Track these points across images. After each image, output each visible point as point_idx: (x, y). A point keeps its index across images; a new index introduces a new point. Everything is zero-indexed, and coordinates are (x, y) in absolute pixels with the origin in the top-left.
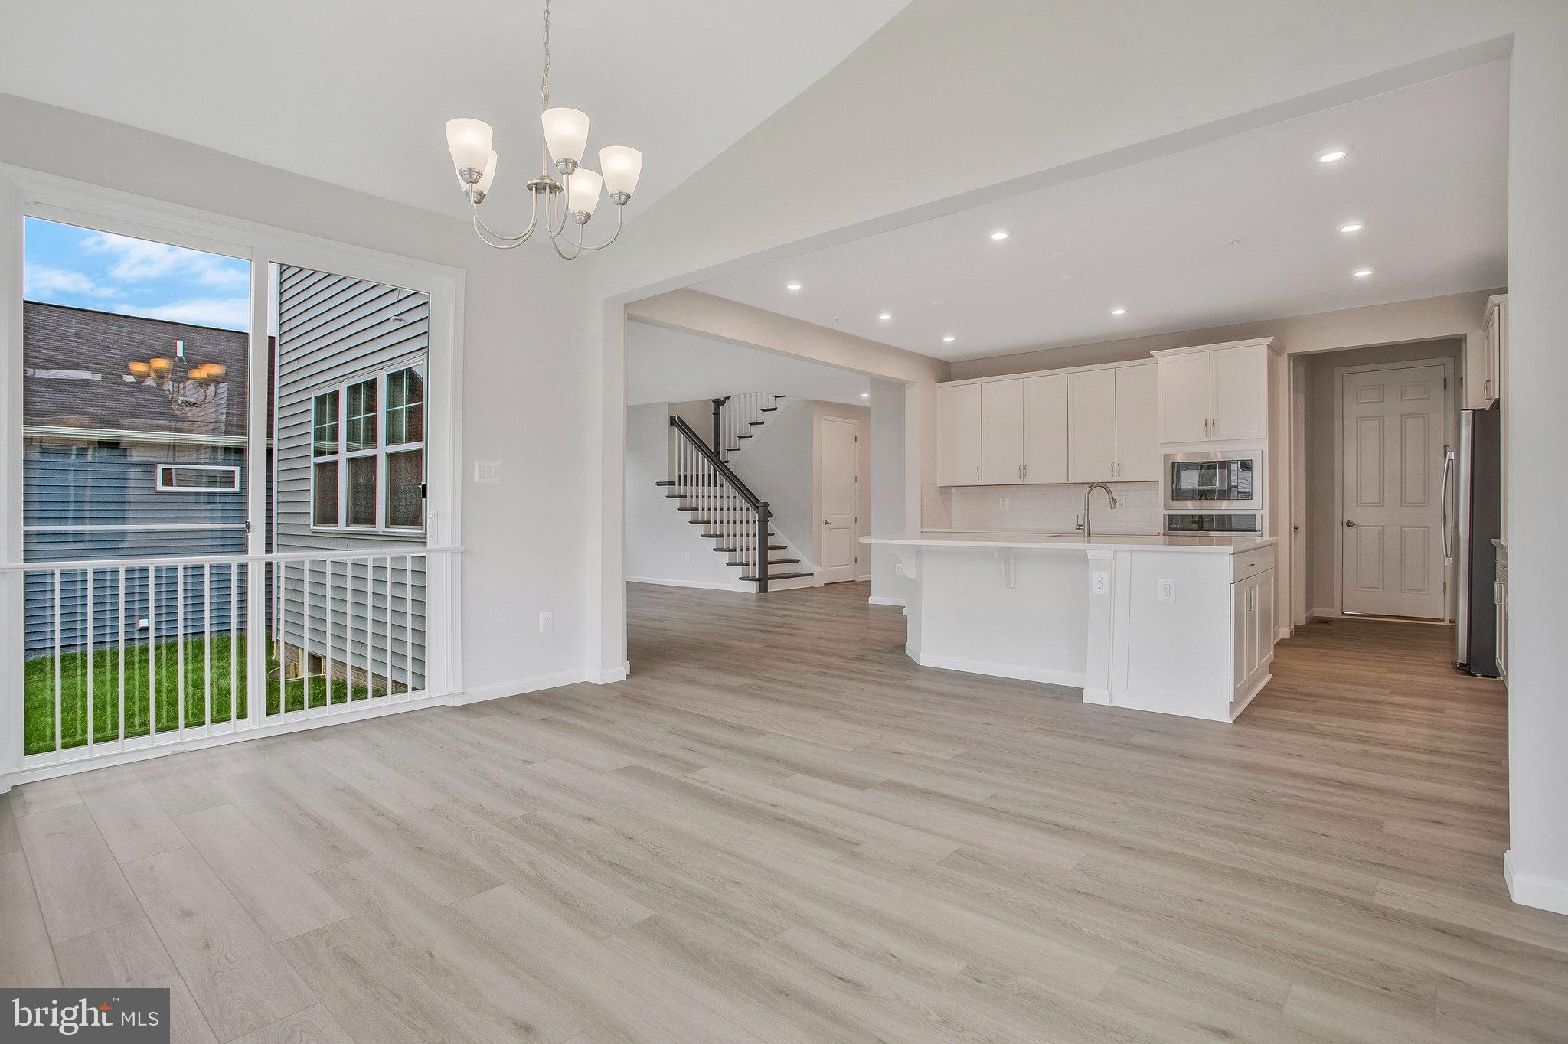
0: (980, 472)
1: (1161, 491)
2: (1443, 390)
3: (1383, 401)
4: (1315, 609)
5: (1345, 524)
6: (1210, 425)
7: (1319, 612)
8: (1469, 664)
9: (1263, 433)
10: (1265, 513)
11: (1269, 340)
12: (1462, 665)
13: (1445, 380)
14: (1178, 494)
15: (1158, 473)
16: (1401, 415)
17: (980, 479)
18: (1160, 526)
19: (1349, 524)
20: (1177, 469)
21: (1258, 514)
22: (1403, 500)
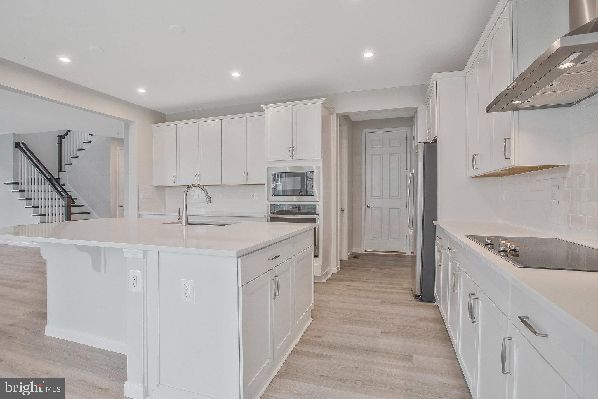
0: (175, 178)
1: (266, 191)
2: (406, 142)
3: (382, 147)
4: (354, 249)
5: (366, 207)
6: (292, 151)
7: (356, 250)
8: (421, 295)
9: (319, 155)
10: (321, 203)
11: (323, 100)
12: (418, 296)
13: (407, 138)
14: (275, 192)
15: (264, 178)
16: (389, 154)
17: (175, 182)
18: (265, 211)
19: (368, 207)
20: (275, 177)
21: (317, 204)
22: (390, 195)
